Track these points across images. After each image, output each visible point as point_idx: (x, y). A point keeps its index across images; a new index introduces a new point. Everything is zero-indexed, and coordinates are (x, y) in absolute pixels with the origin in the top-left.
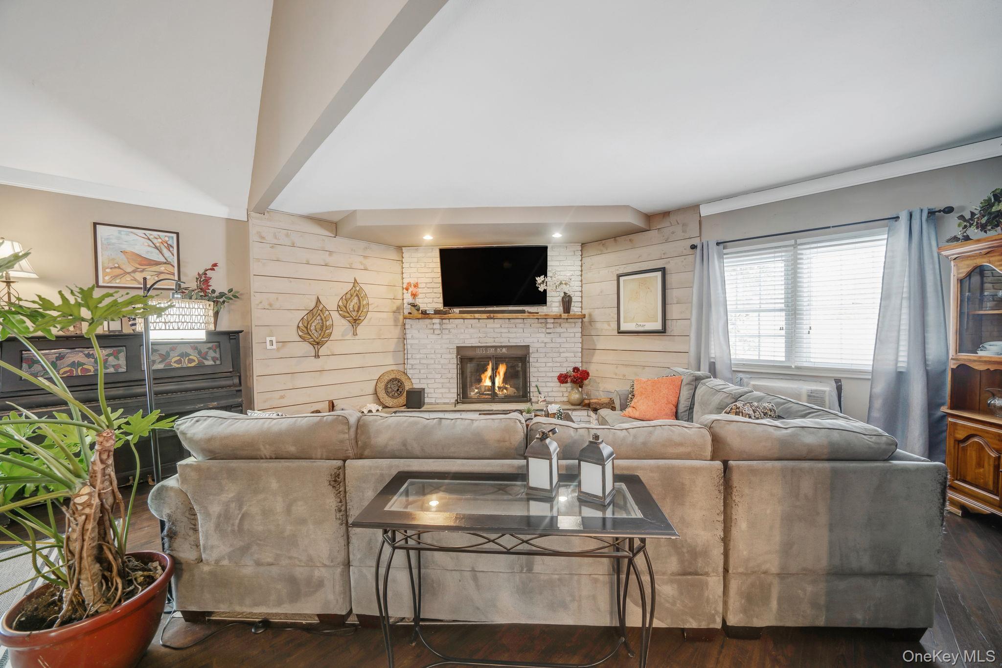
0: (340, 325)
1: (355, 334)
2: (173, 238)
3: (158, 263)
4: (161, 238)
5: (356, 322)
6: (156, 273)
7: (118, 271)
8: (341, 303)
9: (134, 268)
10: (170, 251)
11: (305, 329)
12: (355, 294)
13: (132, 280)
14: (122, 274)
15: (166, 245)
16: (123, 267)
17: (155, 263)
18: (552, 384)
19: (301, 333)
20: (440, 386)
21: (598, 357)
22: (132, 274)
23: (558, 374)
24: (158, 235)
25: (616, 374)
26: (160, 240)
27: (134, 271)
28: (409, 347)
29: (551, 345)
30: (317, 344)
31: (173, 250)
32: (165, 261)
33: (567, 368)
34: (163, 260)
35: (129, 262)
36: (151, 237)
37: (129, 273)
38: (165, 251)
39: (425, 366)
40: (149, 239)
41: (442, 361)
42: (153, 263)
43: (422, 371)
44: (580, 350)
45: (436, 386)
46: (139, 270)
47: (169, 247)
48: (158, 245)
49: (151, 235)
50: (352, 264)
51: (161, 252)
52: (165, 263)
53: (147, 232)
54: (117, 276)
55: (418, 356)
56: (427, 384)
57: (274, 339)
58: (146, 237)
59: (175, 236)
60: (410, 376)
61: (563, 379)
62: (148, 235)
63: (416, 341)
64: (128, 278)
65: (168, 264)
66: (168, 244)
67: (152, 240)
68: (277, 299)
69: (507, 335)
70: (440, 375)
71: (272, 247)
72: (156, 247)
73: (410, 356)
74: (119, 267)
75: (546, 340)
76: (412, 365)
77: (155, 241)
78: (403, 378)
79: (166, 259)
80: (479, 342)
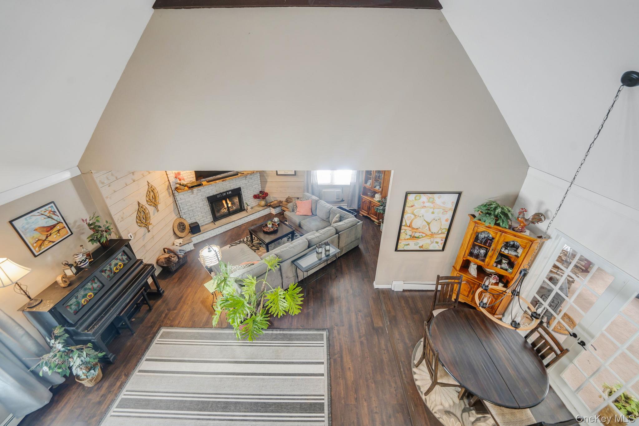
0: (151, 209)
1: (158, 211)
2: (52, 206)
3: (54, 226)
4: (47, 210)
5: (156, 206)
6: (57, 231)
7: (40, 242)
8: (147, 199)
9: (46, 236)
10: (55, 215)
11: (140, 221)
12: (151, 190)
13: (49, 242)
14: (42, 243)
15: (52, 213)
16: (40, 238)
17: (53, 226)
18: (251, 200)
19: (139, 224)
20: (201, 217)
21: (268, 185)
22: (47, 240)
23: (253, 195)
24: (45, 209)
25: (277, 191)
26: (48, 212)
27: (47, 237)
28: (180, 204)
29: (248, 184)
30: (147, 226)
31: (57, 214)
32: (57, 222)
33: (257, 192)
34: (56, 222)
35: (42, 234)
36: (42, 213)
37: (45, 240)
38: (54, 216)
39: (191, 211)
40: (42, 214)
41: (200, 206)
42: (52, 227)
43: (190, 214)
44: (260, 183)
45: (199, 218)
46: (48, 235)
47: (54, 213)
48: (48, 215)
49: (42, 211)
50: (143, 174)
51: (52, 218)
52: (58, 223)
53: (39, 211)
54: (41, 245)
55: (186, 207)
56: (195, 219)
57: (131, 234)
58: (40, 214)
59: (52, 204)
60: (184, 218)
61: (256, 197)
62: (40, 212)
63: (184, 201)
64: (46, 243)
65: (59, 223)
66: (53, 212)
67: (44, 214)
68: (123, 213)
69: (229, 185)
70: (200, 213)
71: (109, 186)
72: (49, 217)
73: (181, 209)
74: (39, 240)
75: (246, 182)
76: (184, 213)
77: (46, 214)
78: (183, 221)
79: (57, 221)
80: (217, 191)
